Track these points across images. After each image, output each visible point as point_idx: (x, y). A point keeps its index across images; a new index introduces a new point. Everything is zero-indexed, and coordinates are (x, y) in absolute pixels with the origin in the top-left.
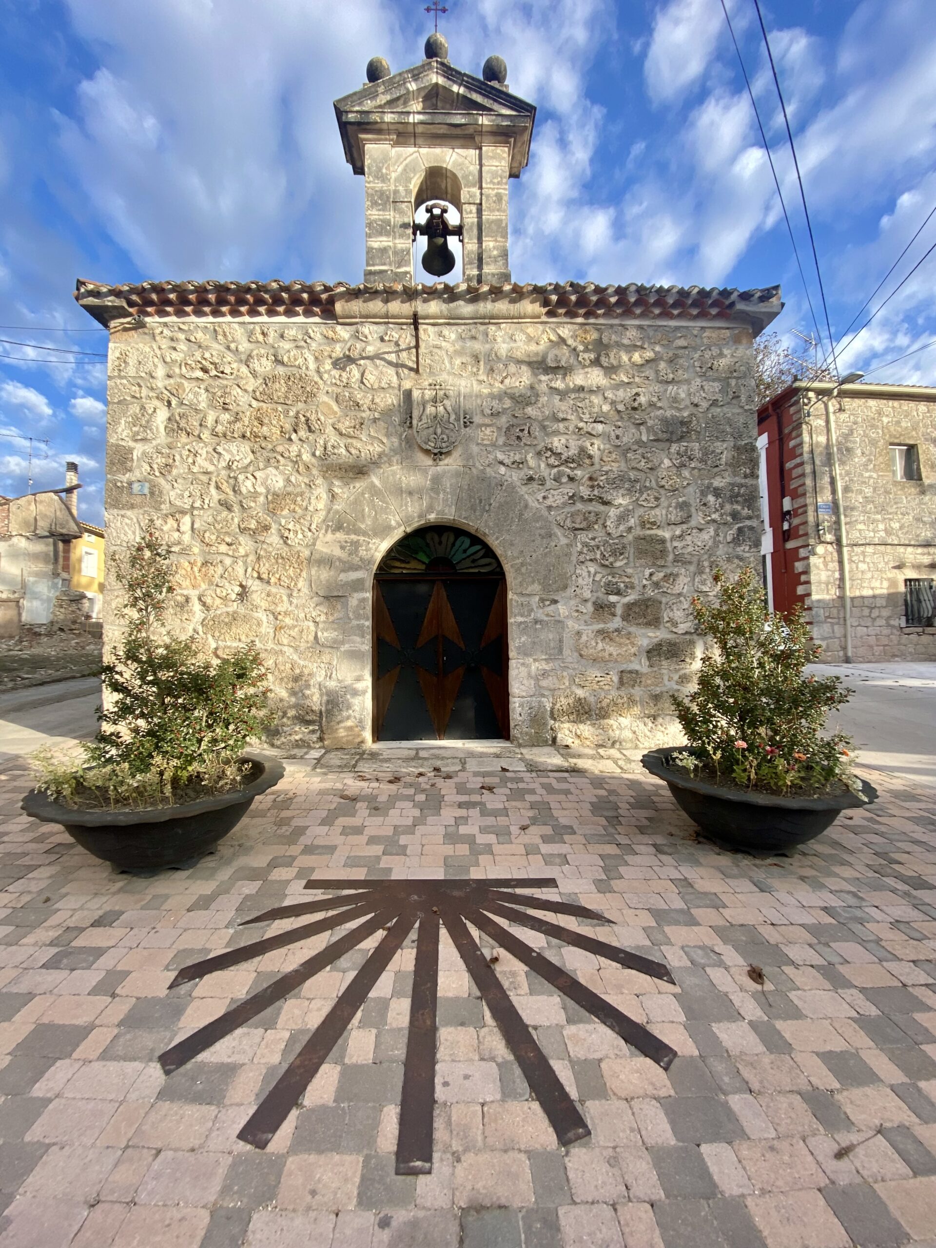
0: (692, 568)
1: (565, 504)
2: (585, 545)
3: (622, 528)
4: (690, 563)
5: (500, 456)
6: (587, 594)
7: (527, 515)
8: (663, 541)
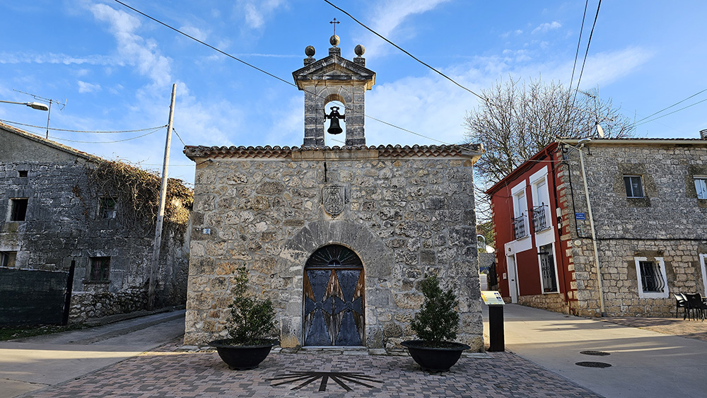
0: (447, 266)
1: (389, 236)
2: (399, 255)
3: (414, 247)
4: (446, 263)
5: (361, 216)
6: (400, 277)
7: (372, 241)
8: (434, 253)
